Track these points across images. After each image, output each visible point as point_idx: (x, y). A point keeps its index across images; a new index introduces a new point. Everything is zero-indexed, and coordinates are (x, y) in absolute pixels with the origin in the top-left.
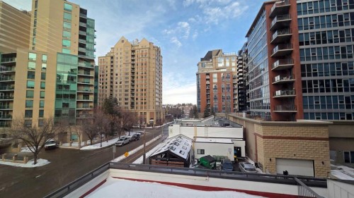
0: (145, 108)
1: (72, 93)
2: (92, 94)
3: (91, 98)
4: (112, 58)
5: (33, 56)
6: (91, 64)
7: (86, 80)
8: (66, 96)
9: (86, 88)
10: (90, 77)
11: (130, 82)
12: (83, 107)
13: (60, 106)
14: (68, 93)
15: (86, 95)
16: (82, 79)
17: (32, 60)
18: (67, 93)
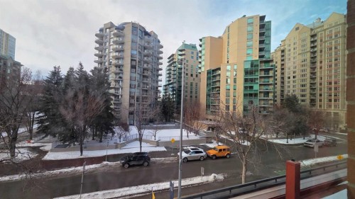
0: (335, 106)
1: (256, 92)
2: (271, 92)
3: (271, 95)
4: (283, 51)
5: (229, 67)
6: (271, 64)
7: (266, 80)
8: (251, 95)
9: (266, 87)
10: (269, 77)
11: (308, 75)
12: (264, 104)
13: (247, 103)
14: (253, 92)
15: (267, 94)
16: (263, 80)
17: (228, 71)
18: (251, 92)
